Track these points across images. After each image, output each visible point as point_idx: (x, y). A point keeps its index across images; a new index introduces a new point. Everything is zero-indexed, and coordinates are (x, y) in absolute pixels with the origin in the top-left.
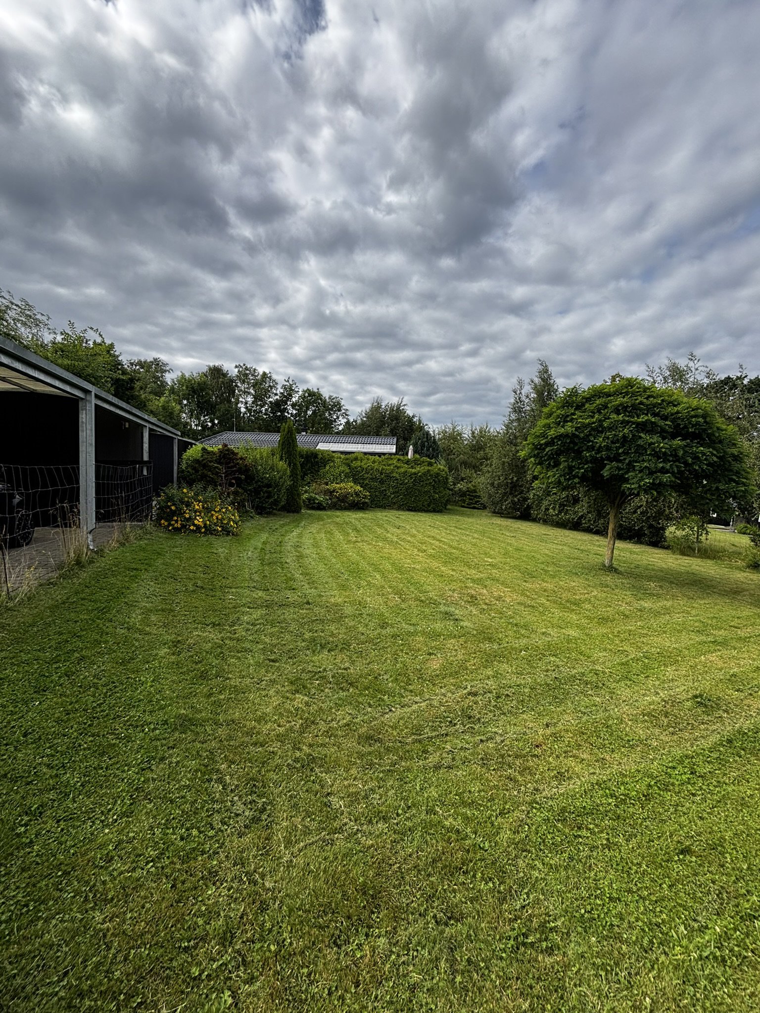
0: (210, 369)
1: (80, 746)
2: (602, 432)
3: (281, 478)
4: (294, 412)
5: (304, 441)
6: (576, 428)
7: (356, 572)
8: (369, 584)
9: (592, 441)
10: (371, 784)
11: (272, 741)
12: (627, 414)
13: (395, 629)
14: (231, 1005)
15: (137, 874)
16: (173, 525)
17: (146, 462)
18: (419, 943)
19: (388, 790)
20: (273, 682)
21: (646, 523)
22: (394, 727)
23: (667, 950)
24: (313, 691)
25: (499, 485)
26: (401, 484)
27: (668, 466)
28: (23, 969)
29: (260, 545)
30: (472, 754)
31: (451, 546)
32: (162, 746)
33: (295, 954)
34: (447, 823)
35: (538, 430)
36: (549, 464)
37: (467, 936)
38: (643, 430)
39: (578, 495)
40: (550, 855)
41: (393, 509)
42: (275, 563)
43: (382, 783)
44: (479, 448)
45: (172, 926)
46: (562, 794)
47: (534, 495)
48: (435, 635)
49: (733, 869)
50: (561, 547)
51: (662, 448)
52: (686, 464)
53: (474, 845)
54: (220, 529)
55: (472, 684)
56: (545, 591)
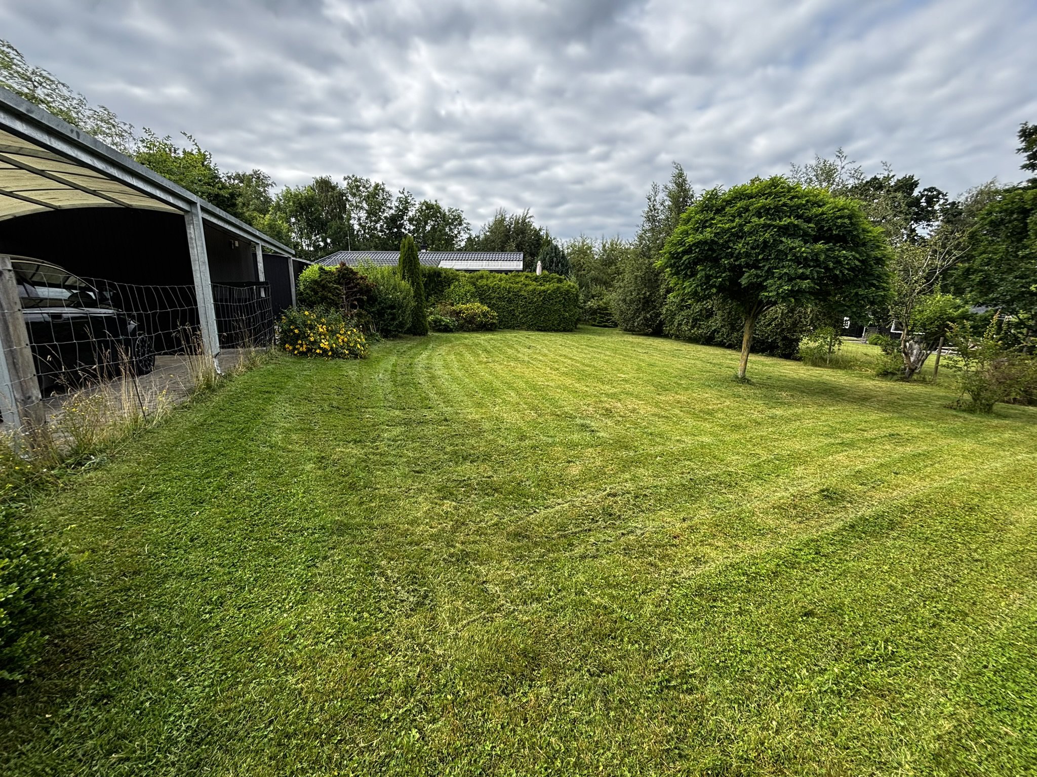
0: (317, 182)
1: (245, 548)
2: (741, 238)
3: (404, 298)
4: (412, 228)
5: (426, 258)
6: (715, 233)
7: (491, 391)
8: (504, 401)
9: (731, 248)
10: (523, 573)
11: (426, 540)
12: (769, 217)
13: (534, 441)
14: (419, 739)
15: (320, 647)
16: (298, 349)
17: (262, 283)
18: (576, 690)
19: (539, 577)
20: (421, 490)
21: (780, 335)
22: (538, 526)
23: (791, 687)
24: (460, 497)
25: (632, 302)
26: (530, 303)
27: (808, 272)
28: (232, 720)
29: (390, 368)
30: (615, 546)
31: (584, 364)
32: (323, 547)
33: (469, 701)
34: (595, 602)
35: (675, 237)
36: (686, 274)
37: (617, 684)
38: (784, 234)
39: (712, 308)
40: (688, 622)
41: (522, 329)
42: (408, 384)
43: (532, 572)
44: (610, 263)
45: (358, 684)
46: (700, 575)
47: (667, 310)
48: (573, 445)
49: (851, 626)
50: (693, 362)
51: (803, 252)
52: (827, 268)
53: (621, 617)
54: (347, 352)
55: (611, 486)
56: (679, 402)
